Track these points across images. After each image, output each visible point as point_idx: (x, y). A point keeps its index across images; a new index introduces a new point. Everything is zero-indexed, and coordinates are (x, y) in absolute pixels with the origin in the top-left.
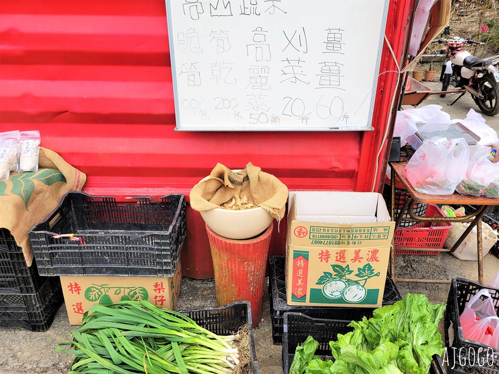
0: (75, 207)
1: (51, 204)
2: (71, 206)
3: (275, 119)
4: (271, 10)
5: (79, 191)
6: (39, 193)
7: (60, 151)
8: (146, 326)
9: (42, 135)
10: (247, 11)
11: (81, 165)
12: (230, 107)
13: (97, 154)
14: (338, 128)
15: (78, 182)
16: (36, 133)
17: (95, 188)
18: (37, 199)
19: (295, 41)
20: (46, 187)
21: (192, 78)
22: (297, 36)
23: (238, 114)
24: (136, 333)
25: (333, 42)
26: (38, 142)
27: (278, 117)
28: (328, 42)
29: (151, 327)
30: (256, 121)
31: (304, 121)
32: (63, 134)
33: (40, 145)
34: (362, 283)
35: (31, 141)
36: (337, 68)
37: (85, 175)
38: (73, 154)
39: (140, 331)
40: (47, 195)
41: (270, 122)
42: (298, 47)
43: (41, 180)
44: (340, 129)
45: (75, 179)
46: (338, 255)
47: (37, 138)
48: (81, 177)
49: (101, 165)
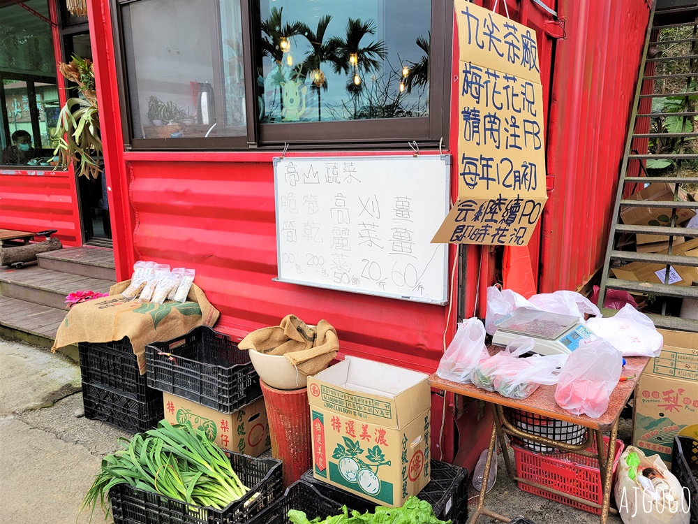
0: (205, 340)
1: (181, 330)
2: (201, 338)
3: (355, 281)
4: (349, 179)
5: (210, 326)
6: (173, 318)
7: (205, 289)
8: (185, 447)
9: (196, 273)
10: (331, 180)
11: (217, 303)
12: (318, 263)
13: (227, 295)
14: (409, 298)
15: (211, 317)
16: (193, 271)
17: (225, 327)
18: (169, 323)
19: (369, 207)
20: (180, 315)
21: (290, 234)
22: (370, 202)
23: (324, 272)
24: (174, 449)
25: (402, 211)
26: (192, 279)
27: (358, 279)
28: (398, 209)
29: (189, 450)
30: (339, 280)
31: (381, 285)
32: (211, 275)
33: (193, 282)
34: (374, 469)
35: (188, 278)
36: (407, 235)
37: (219, 313)
38: (212, 292)
39: (178, 449)
40: (180, 322)
41: (351, 282)
42: (372, 212)
43: (179, 309)
44: (411, 299)
45: (209, 314)
46: (347, 426)
47: (192, 276)
48: (214, 313)
49: (229, 305)
